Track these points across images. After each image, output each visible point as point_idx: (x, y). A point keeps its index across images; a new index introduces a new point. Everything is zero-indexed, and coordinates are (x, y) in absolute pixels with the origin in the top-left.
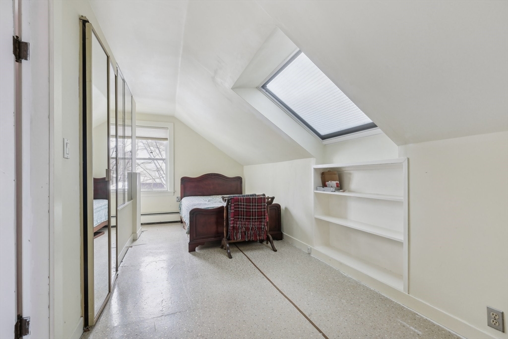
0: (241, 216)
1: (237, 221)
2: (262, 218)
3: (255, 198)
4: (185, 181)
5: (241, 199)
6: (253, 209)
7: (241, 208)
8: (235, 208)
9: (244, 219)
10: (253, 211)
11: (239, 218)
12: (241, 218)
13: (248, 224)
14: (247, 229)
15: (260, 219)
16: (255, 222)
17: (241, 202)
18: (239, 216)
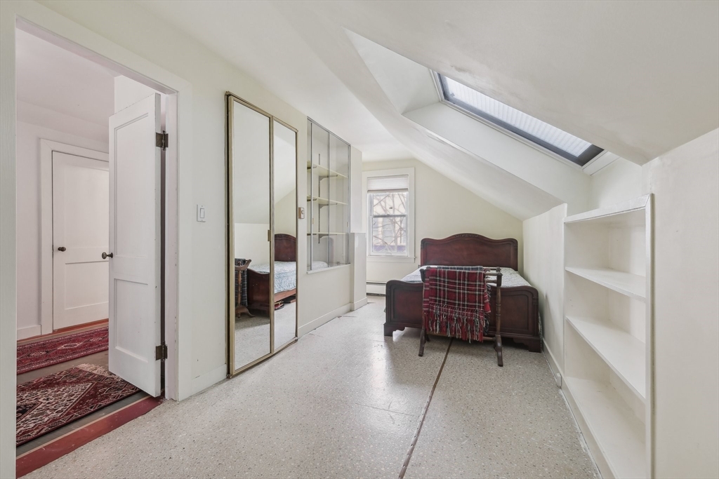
0: (440, 297)
1: (432, 304)
2: (475, 306)
3: (464, 273)
4: (426, 243)
5: (440, 272)
6: (459, 289)
7: (440, 286)
8: (431, 284)
9: (444, 302)
10: (459, 293)
11: (436, 301)
12: (440, 301)
13: (451, 312)
14: (451, 319)
15: (471, 306)
16: (463, 310)
17: (440, 277)
18: (436, 297)
